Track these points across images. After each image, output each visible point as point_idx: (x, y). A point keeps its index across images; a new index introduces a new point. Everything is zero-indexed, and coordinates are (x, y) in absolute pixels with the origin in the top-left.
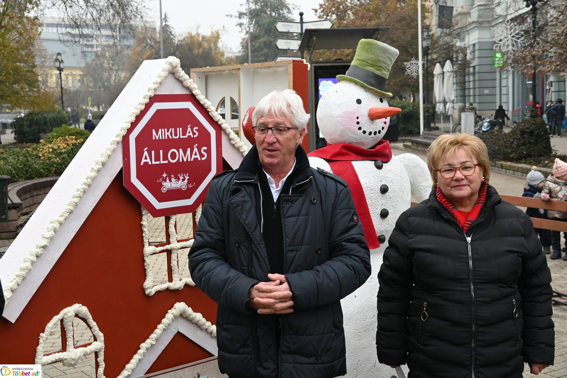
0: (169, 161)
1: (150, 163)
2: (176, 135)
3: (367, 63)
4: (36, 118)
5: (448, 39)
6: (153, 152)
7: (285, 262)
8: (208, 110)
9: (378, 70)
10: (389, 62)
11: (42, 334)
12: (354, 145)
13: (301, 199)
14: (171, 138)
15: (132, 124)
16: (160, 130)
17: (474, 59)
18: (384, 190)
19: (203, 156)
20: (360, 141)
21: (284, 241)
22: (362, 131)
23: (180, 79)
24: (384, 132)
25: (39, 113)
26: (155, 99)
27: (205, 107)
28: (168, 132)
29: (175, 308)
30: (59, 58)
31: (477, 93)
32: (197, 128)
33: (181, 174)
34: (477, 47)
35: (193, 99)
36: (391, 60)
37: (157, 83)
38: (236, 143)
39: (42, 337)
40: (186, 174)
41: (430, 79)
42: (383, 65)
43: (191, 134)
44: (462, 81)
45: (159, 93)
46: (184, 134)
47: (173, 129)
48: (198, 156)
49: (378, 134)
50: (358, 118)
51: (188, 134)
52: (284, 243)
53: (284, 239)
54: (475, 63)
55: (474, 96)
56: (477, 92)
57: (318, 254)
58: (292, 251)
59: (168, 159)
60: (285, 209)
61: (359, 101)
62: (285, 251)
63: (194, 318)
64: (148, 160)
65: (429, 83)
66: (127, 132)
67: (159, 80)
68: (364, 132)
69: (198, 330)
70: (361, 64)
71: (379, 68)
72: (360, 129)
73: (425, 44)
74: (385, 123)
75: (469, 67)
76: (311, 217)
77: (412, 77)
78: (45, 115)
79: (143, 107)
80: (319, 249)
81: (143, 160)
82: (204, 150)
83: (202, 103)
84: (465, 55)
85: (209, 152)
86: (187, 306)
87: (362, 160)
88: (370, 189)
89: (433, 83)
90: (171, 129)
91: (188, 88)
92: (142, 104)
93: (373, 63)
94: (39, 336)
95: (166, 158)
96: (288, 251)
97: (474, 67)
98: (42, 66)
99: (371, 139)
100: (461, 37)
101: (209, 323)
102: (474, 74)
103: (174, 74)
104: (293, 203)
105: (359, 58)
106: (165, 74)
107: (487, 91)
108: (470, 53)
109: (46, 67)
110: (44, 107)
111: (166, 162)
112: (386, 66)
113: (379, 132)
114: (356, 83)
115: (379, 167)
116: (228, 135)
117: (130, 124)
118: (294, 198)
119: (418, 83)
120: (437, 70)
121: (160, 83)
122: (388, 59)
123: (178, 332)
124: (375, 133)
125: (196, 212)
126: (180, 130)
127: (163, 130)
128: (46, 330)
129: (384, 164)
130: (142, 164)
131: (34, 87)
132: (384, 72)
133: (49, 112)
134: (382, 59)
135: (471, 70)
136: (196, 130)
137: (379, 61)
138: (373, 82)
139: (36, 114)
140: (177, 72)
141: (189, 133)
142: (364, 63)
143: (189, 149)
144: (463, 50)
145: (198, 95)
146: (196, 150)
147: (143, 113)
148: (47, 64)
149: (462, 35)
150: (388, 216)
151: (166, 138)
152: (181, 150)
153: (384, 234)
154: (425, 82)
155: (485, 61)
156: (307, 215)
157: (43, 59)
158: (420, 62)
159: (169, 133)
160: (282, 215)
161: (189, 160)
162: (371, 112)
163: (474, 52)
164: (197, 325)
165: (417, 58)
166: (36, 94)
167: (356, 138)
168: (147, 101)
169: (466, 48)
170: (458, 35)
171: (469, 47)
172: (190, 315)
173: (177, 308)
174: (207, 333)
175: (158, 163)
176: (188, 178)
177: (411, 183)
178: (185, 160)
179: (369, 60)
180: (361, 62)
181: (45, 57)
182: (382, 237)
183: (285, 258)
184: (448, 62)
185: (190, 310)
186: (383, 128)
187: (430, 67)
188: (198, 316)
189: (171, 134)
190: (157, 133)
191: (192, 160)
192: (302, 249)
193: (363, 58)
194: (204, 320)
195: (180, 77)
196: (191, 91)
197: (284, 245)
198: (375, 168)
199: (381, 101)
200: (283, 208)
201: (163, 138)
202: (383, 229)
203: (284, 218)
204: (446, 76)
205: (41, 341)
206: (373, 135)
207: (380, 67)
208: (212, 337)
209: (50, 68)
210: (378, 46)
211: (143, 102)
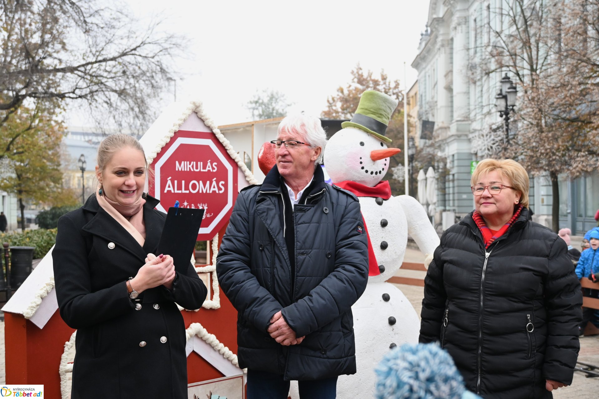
0: (190, 191)
1: (173, 192)
2: (197, 168)
3: (369, 110)
4: (58, 212)
5: (430, 150)
6: (176, 182)
7: (296, 264)
8: (227, 148)
9: (379, 117)
10: (389, 111)
11: (67, 343)
12: (357, 182)
13: (313, 209)
14: (192, 170)
15: (158, 154)
16: (183, 162)
17: (453, 167)
18: (384, 224)
19: (221, 189)
20: (363, 179)
21: (295, 244)
22: (364, 170)
23: (202, 118)
24: (384, 173)
25: (61, 207)
26: (179, 134)
27: (224, 145)
28: (190, 164)
29: (191, 328)
30: (82, 159)
31: (456, 198)
32: (216, 163)
33: (200, 204)
34: (456, 157)
35: (213, 137)
36: (391, 109)
37: (181, 120)
38: (250, 180)
39: (67, 345)
40: (205, 204)
41: (414, 184)
42: (383, 113)
43: (211, 169)
44: (443, 187)
45: (183, 129)
46: (204, 168)
47: (195, 163)
48: (216, 189)
49: (378, 173)
50: (361, 158)
51: (207, 168)
52: (295, 246)
53: (295, 243)
54: (454, 171)
55: (454, 200)
56: (456, 196)
57: (329, 258)
58: (303, 254)
59: (188, 189)
60: (298, 217)
61: (362, 144)
62: (295, 253)
63: (208, 339)
64: (171, 189)
65: (414, 187)
66: (153, 161)
67: (183, 117)
68: (367, 171)
69: (212, 350)
70: (364, 112)
71: (380, 116)
72: (363, 168)
73: (411, 152)
74: (385, 165)
75: (449, 174)
76: (322, 225)
77: (399, 182)
78: (67, 209)
79: (168, 140)
80: (329, 254)
81: (167, 189)
82: (222, 185)
83: (221, 141)
84: (445, 165)
85: (226, 185)
86: (202, 327)
87: (365, 197)
88: (371, 222)
89: (417, 188)
90: (192, 163)
91: (209, 127)
92: (168, 137)
93: (374, 111)
94: (65, 344)
95: (187, 188)
96: (299, 253)
97: (453, 175)
98: (66, 169)
99: (373, 179)
100: (442, 148)
101: (222, 345)
102: (453, 181)
103: (196, 113)
104: (305, 212)
105: (363, 107)
106: (190, 112)
107: (464, 196)
108: (450, 163)
109: (69, 170)
110: (66, 202)
111: (188, 192)
112: (387, 114)
113: (380, 172)
114: (360, 128)
115: (380, 204)
116: (243, 172)
117: (156, 154)
118: (307, 207)
119: (404, 187)
120: (421, 176)
121: (185, 120)
122: (388, 108)
123: (194, 352)
124: (376, 173)
125: (212, 241)
126: (200, 164)
127: (186, 162)
128: (71, 339)
129: (384, 201)
130: (165, 191)
131: (59, 184)
132: (384, 119)
133: (71, 206)
134: (383, 108)
135: (451, 177)
136: (215, 165)
137: (380, 109)
138: (375, 128)
139: (59, 208)
140: (199, 112)
141: (209, 168)
142: (367, 111)
143: (208, 182)
144: (444, 160)
145: (218, 133)
146: (214, 183)
147: (168, 146)
148: (70, 167)
149: (443, 146)
150: (387, 248)
151: (188, 170)
152: (201, 182)
153: (383, 264)
154: (411, 186)
155: (463, 170)
156: (319, 222)
157: (67, 163)
158: (406, 168)
159: (191, 166)
160: (295, 222)
161: (208, 192)
162: (373, 154)
163: (453, 161)
164: (210, 345)
165: (403, 164)
166: (59, 190)
167: (359, 177)
168: (172, 135)
169: (446, 158)
170: (440, 146)
171: (449, 157)
172: (204, 336)
173: (193, 328)
174: (220, 354)
175: (180, 192)
176: (207, 208)
177: (408, 221)
178: (204, 192)
179: (371, 108)
180: (363, 110)
181: (68, 161)
182: (381, 268)
183: (296, 260)
184: (431, 169)
185: (204, 331)
186: (383, 169)
187: (415, 173)
188: (212, 338)
189: (193, 166)
190: (180, 164)
191: (211, 192)
192: (312, 252)
193: (366, 107)
194: (217, 342)
195: (202, 116)
196: (211, 130)
197: (295, 249)
198: (376, 204)
199: (382, 145)
200: (296, 216)
201: (186, 170)
202: (383, 260)
203: (296, 225)
204: (429, 181)
205: (66, 349)
206: (374, 174)
207: (381, 114)
208: (224, 358)
209: (73, 171)
210: (379, 96)
211: (168, 136)
